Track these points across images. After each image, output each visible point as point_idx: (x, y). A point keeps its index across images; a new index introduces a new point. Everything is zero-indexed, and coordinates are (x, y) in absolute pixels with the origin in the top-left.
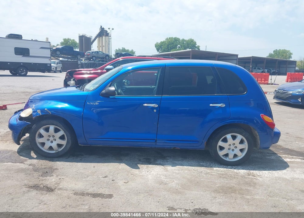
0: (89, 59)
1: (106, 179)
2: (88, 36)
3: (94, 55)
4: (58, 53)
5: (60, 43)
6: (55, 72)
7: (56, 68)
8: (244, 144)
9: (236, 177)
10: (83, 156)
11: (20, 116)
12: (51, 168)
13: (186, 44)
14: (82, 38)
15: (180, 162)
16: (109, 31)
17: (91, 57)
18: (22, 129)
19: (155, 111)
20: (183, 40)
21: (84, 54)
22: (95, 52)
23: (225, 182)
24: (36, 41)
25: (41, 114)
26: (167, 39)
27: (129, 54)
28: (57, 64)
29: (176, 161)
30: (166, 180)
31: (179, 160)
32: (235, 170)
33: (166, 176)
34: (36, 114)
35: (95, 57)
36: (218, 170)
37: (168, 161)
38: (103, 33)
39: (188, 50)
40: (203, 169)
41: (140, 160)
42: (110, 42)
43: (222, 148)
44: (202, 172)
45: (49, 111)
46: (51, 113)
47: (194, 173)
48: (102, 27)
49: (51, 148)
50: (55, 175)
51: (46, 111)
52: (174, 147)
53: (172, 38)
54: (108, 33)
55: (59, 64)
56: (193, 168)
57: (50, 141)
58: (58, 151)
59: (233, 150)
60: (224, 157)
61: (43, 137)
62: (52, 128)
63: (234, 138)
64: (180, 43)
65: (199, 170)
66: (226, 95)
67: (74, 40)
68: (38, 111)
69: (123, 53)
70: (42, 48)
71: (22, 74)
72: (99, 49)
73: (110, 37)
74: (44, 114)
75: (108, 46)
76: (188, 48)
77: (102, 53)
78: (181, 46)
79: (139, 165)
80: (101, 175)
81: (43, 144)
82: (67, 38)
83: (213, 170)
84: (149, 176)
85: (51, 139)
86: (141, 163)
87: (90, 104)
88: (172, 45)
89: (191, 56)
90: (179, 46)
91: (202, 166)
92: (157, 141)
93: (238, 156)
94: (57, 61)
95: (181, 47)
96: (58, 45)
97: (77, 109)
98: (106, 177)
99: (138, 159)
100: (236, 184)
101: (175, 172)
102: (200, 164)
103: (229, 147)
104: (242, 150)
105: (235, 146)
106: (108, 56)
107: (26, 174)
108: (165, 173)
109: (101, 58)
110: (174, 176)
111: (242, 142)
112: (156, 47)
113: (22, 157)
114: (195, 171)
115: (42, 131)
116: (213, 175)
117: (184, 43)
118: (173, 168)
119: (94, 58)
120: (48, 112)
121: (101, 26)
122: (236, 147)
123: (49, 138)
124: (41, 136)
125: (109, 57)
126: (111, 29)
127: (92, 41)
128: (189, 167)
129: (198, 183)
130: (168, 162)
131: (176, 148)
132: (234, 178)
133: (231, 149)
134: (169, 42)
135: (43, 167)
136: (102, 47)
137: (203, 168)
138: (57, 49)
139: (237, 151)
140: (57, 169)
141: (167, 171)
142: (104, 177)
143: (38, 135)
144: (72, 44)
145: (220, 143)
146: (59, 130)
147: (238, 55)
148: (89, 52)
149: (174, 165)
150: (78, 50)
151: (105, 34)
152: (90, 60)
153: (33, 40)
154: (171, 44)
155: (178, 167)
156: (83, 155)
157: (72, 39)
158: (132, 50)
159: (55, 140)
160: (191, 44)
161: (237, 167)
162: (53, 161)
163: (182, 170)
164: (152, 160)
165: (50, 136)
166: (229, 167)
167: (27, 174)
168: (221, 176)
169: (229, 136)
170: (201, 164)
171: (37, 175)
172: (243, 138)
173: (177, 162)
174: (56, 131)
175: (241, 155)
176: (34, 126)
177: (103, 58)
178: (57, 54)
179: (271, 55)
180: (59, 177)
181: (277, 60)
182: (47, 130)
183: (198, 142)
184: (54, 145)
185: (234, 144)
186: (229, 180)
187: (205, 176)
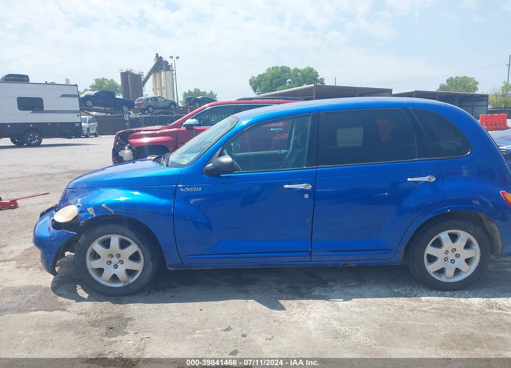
0: (143, 111)
1: (230, 332)
2: (137, 73)
3: (150, 104)
4: (89, 103)
5: (90, 87)
6: (87, 137)
7: (88, 129)
8: (472, 248)
9: (469, 313)
10: (175, 289)
11: (53, 220)
12: (119, 317)
13: (302, 77)
14: (125, 75)
15: (355, 290)
16: (170, 62)
17: (146, 107)
18: (60, 245)
19: (306, 196)
20: (296, 70)
21: (133, 102)
22: (152, 98)
23: (453, 326)
24: (53, 84)
25: (94, 215)
26: (269, 70)
27: (209, 99)
28: (89, 123)
29: (347, 289)
30: (342, 328)
31: (353, 287)
32: (462, 300)
33: (339, 320)
34: (86, 216)
35: (151, 106)
36: (431, 302)
37: (334, 288)
38: (161, 66)
39: (305, 86)
40: (403, 302)
41: (281, 291)
42: (174, 80)
43: (432, 259)
44: (403, 306)
45: (110, 209)
46: (113, 212)
47: (389, 309)
48: (159, 56)
49: (115, 278)
50: (131, 332)
51: (104, 208)
52: (344, 263)
53: (277, 67)
54: (170, 64)
55: (93, 122)
56: (385, 299)
57: (112, 265)
58: (127, 283)
59: (453, 262)
60: (437, 274)
61: (99, 257)
62: (115, 240)
63: (454, 238)
64: (290, 75)
65: (396, 304)
66: (435, 160)
67: (112, 81)
68: (89, 209)
69: (199, 97)
70: (64, 96)
71: (33, 142)
72: (156, 94)
73: (174, 72)
74: (100, 215)
75: (172, 86)
76: (305, 83)
77: (163, 100)
78: (293, 80)
79: (282, 302)
80: (219, 327)
81: (100, 271)
82: (101, 78)
83: (421, 301)
84: (309, 322)
85: (115, 260)
86: (285, 296)
87: (186, 190)
88: (278, 79)
89: (314, 96)
90: (289, 80)
91: (398, 295)
92: (314, 254)
93: (462, 272)
94: (88, 117)
95: (294, 82)
96: (86, 90)
97: (163, 202)
98: (228, 329)
99: (276, 288)
100: (475, 329)
101: (355, 311)
102: (394, 292)
103: (446, 256)
104: (468, 261)
105: (456, 253)
106: (173, 103)
107: (77, 334)
108: (337, 313)
109: (163, 108)
110: (354, 319)
111: (468, 246)
112: (251, 84)
113: (61, 299)
114: (389, 307)
115: (97, 247)
116: (426, 312)
117: (297, 75)
118: (348, 303)
119: (151, 109)
120: (109, 212)
121: (157, 54)
122: (458, 256)
123: (110, 259)
124: (95, 256)
125: (176, 106)
126: (174, 58)
127: (143, 80)
128: (377, 299)
129: (403, 330)
130: (334, 290)
131: (348, 264)
132: (467, 315)
133: (449, 260)
134: (273, 74)
135: (105, 316)
136: (161, 88)
137: (402, 298)
138: (88, 98)
139: (460, 263)
140: (130, 319)
141: (338, 309)
142: (225, 330)
143: (91, 254)
144: (110, 87)
145: (430, 250)
146: (128, 244)
147: (392, 89)
148: (142, 100)
149: (347, 297)
150: (121, 97)
151: (164, 67)
152: (144, 113)
153: (48, 83)
154: (276, 79)
155: (355, 301)
156: (173, 287)
157: (109, 79)
158: (211, 92)
159: (122, 262)
160: (310, 75)
161: (461, 292)
162: (121, 302)
163: (366, 305)
164: (304, 290)
165: (112, 256)
166: (446, 293)
167: (79, 333)
168: (441, 313)
169: (444, 236)
170: (396, 290)
171: (96, 334)
172: (470, 237)
173: (351, 291)
174: (124, 244)
175: (468, 271)
176: (83, 238)
177: (166, 108)
178: (87, 106)
179: (442, 87)
180: (140, 335)
181: (456, 95)
182: (106, 244)
183: (389, 250)
184: (120, 272)
185: (454, 250)
186: (458, 320)
187: (410, 314)
